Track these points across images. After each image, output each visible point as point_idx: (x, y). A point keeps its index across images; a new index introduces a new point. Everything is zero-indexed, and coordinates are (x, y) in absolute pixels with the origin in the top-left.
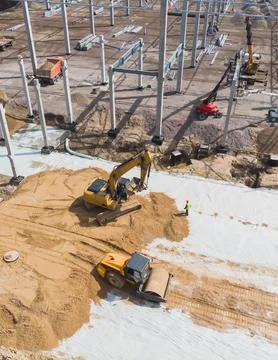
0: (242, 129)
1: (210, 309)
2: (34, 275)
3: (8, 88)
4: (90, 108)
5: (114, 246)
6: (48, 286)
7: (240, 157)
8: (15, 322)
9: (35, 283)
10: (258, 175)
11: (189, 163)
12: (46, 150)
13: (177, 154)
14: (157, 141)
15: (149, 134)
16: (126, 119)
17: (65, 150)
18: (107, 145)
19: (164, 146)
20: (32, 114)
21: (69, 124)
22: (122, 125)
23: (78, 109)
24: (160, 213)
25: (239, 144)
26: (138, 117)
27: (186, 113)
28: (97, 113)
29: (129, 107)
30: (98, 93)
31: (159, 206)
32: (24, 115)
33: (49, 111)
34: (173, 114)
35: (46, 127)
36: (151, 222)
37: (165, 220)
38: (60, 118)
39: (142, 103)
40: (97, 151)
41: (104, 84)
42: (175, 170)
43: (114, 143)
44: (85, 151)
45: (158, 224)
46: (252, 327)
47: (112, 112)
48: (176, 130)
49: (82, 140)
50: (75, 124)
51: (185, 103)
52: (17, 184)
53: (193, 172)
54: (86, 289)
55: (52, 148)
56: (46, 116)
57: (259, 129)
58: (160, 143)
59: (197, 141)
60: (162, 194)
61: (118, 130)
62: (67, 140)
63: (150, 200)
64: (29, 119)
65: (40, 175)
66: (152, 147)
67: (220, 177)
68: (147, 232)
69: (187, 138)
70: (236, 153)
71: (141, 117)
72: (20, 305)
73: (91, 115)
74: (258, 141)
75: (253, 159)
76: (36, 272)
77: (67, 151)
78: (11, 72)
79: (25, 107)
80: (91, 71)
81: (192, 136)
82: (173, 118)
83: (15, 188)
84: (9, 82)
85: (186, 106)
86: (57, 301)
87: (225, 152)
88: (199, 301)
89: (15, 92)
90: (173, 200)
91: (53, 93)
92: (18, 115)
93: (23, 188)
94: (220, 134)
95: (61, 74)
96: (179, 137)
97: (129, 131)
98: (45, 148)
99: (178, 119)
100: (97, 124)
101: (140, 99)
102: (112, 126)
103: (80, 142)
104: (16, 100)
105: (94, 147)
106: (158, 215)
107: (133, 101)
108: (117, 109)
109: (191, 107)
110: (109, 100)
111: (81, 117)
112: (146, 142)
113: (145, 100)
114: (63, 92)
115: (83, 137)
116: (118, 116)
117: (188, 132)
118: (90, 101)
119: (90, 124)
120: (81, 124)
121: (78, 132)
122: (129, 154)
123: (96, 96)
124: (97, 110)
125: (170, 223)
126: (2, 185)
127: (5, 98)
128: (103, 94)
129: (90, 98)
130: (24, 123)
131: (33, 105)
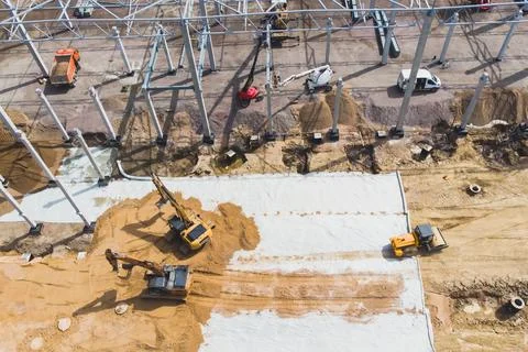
0: (284, 109)
1: (289, 302)
2: (148, 318)
3: (23, 104)
4: (127, 114)
5: (203, 272)
6: (162, 324)
7: (287, 141)
9: (151, 325)
10: (307, 158)
11: (245, 160)
12: (103, 182)
13: (231, 154)
14: (208, 141)
15: (198, 133)
16: (169, 120)
17: (119, 176)
18: (161, 158)
19: (217, 145)
20: (68, 138)
21: (113, 141)
22: (167, 128)
23: (115, 118)
24: (232, 225)
25: (284, 128)
26: (181, 115)
27: (228, 100)
28: (137, 118)
29: (168, 104)
30: (129, 89)
31: (230, 219)
32: (59, 140)
33: (86, 130)
34: (216, 104)
35: (90, 149)
36: (227, 237)
37: (238, 232)
38: (101, 135)
39: (180, 95)
40: (153, 167)
41: (131, 75)
42: (233, 171)
43: (166, 152)
44: (141, 172)
45: (233, 239)
46: (320, 307)
47: (152, 114)
48: (223, 124)
49: (135, 157)
50: (119, 138)
51: (224, 85)
52: (92, 231)
53: (250, 170)
54: (193, 317)
55: (108, 178)
56: (84, 136)
57: (300, 106)
58: (212, 143)
59: (246, 132)
60: (229, 204)
61: (165, 136)
62: (119, 162)
63: (219, 214)
64: (67, 144)
65: (109, 214)
66: (206, 148)
67: (275, 170)
68: (226, 249)
69: (236, 129)
70: (284, 138)
71: (184, 114)
73: (132, 123)
74: (301, 120)
75: (300, 142)
76: (148, 315)
77: (124, 177)
78: (14, 76)
79: (55, 128)
80: (108, 55)
81: (240, 127)
82: (217, 111)
83: (92, 235)
84: (20, 95)
85: (226, 90)
86: (175, 334)
87: (274, 140)
88: (280, 298)
89: (35, 109)
90: (240, 208)
91: (79, 102)
92: (52, 142)
93: (100, 235)
94: (265, 120)
95: (78, 67)
96: (228, 131)
97: (176, 134)
98: (100, 180)
99: (221, 111)
100: (142, 133)
101: (176, 91)
102: (159, 132)
103: (131, 161)
104: (41, 121)
105: (148, 163)
106: (231, 228)
107: (170, 94)
108: (157, 109)
109: (231, 90)
111: (122, 130)
112: (198, 144)
115: (133, 153)
116: (160, 117)
117: (235, 122)
118: (124, 105)
119: (134, 135)
120: (125, 138)
121: (125, 148)
122: (185, 160)
123: (128, 94)
124: (135, 114)
125: (244, 233)
126: (77, 235)
127: (29, 122)
128: (135, 88)
129: (124, 99)
130: (63, 150)
131: (65, 125)
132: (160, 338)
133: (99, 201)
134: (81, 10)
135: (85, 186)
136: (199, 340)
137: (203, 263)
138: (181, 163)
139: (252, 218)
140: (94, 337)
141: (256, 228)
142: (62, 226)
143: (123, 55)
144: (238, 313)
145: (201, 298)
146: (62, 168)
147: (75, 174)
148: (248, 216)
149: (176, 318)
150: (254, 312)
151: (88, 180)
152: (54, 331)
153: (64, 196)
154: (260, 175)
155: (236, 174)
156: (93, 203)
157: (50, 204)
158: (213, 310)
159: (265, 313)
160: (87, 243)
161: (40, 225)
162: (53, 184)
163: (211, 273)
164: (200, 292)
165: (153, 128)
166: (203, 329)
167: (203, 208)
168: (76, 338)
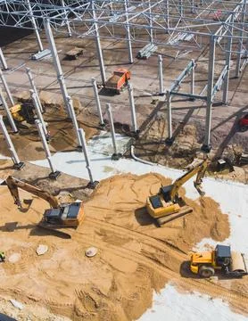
1: (244, 299)
2: (110, 269)
3: (81, 96)
4: (150, 117)
5: (171, 245)
6: (120, 277)
8: (96, 306)
9: (110, 275)
11: (232, 170)
12: (115, 157)
13: (222, 162)
14: (206, 149)
15: (200, 142)
16: (180, 129)
17: (129, 157)
18: (165, 152)
19: (212, 154)
20: (103, 123)
21: (134, 132)
22: (177, 134)
23: (140, 118)
24: (207, 215)
26: (190, 127)
27: (230, 124)
28: (156, 122)
29: (183, 118)
30: (157, 103)
31: (207, 210)
32: (96, 123)
33: (117, 121)
34: (219, 125)
35: (115, 134)
36: (200, 224)
37: (211, 222)
38: (127, 127)
39: (194, 114)
40: (157, 157)
41: (162, 95)
42: (220, 176)
43: (170, 150)
44: (147, 158)
45: (207, 229)
47: (169, 121)
48: (222, 140)
49: (145, 147)
50: (138, 131)
51: (230, 114)
52: (93, 188)
53: (234, 178)
54: (149, 281)
55: (120, 155)
56: (115, 124)
58: (209, 152)
59: (239, 150)
60: (210, 198)
61: (173, 139)
62: (133, 147)
63: (199, 204)
64: (100, 127)
65: (112, 179)
66: (202, 154)
69: (230, 146)
71: (192, 127)
72: (100, 293)
73: (152, 124)
76: (111, 266)
77: (132, 157)
78: (83, 81)
79: (97, 115)
80: (150, 81)
81: (235, 145)
82: (219, 129)
83: (92, 191)
84: (83, 91)
85: (230, 118)
86: (127, 291)
88: (236, 293)
89: (88, 101)
90: (218, 204)
91: (119, 103)
92: (91, 123)
93: (98, 192)
95: (126, 84)
96: (224, 146)
97: (183, 139)
98: (114, 155)
99: (223, 130)
100: (157, 132)
101: (192, 109)
102: (169, 134)
103: (142, 149)
104: (89, 109)
105: (154, 153)
106: (206, 218)
107: (186, 112)
108: (173, 119)
109: (234, 118)
110: (166, 110)
111: (143, 127)
112: (197, 150)
113: (196, 111)
114: (128, 101)
115: (146, 144)
116: (174, 126)
117: (231, 141)
118: (150, 112)
119: (151, 133)
120: (143, 133)
121: (141, 139)
122: (183, 159)
123: (155, 106)
124: (156, 119)
125: (216, 224)
126: (81, 188)
127: (81, 107)
128: (161, 103)
129: (151, 108)
130: (96, 130)
131: (104, 114)
132: (114, 288)
133: (108, 169)
134: (142, 54)
135: (102, 156)
136: (148, 304)
137: (173, 238)
138: (179, 161)
139: (227, 216)
140: (60, 268)
141: (228, 224)
142: (73, 179)
143: (160, 83)
144: (192, 293)
145: (161, 267)
146: (91, 141)
147: (98, 147)
148: (223, 212)
149: (134, 276)
150: (207, 297)
151: (106, 154)
152: (32, 252)
153: (84, 159)
154: (243, 184)
155: (222, 178)
156: (103, 169)
157: (72, 162)
158: (170, 282)
159: (218, 301)
160: (86, 195)
161: (58, 173)
162: (80, 149)
163: (177, 248)
164: (163, 262)
165: (166, 131)
166: (155, 296)
167: (186, 196)
168: (46, 264)
